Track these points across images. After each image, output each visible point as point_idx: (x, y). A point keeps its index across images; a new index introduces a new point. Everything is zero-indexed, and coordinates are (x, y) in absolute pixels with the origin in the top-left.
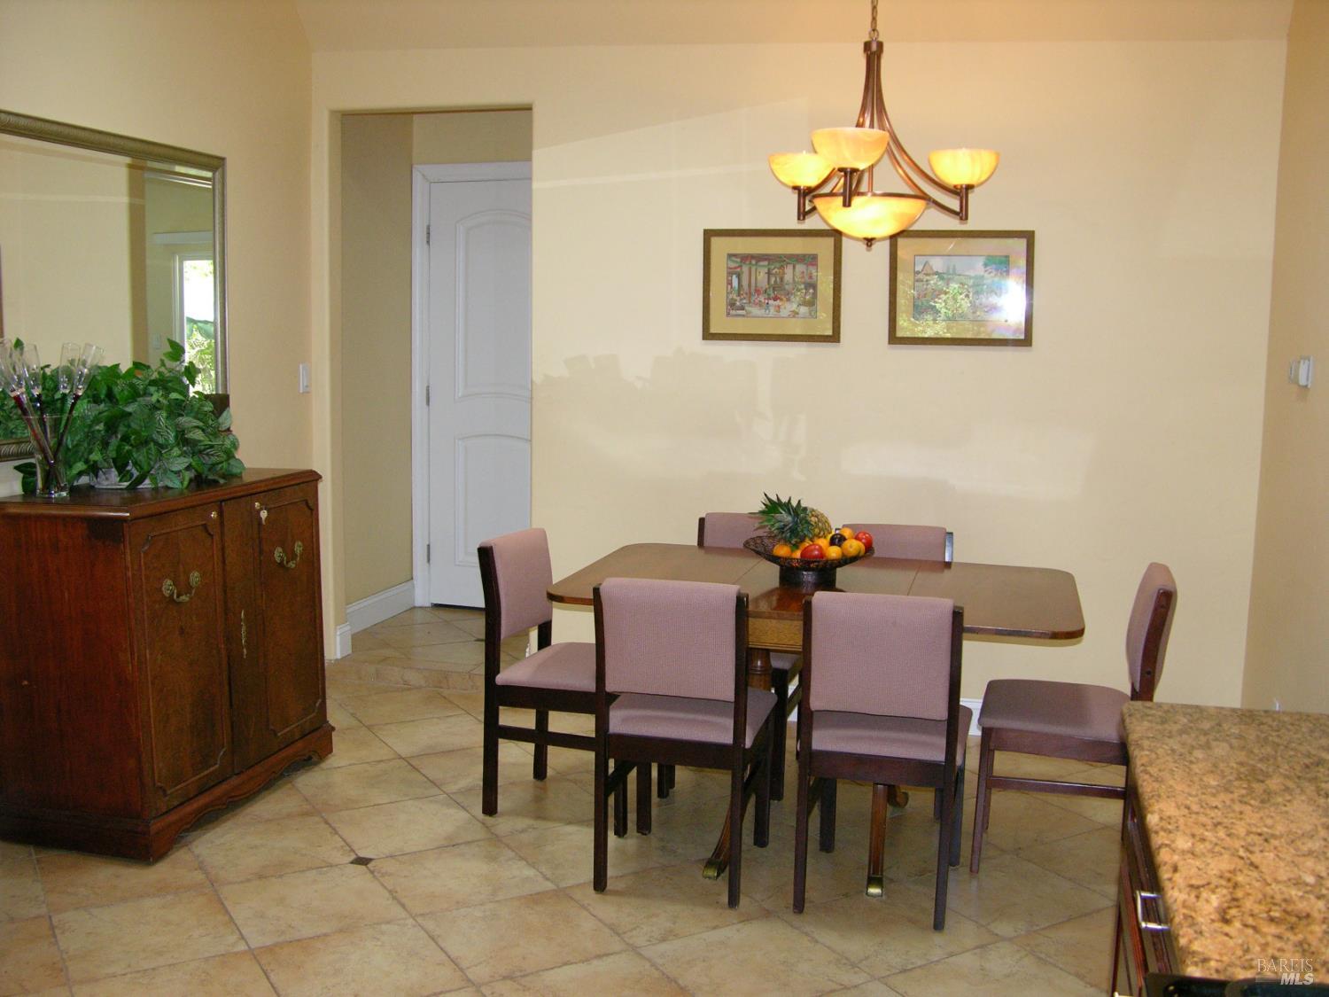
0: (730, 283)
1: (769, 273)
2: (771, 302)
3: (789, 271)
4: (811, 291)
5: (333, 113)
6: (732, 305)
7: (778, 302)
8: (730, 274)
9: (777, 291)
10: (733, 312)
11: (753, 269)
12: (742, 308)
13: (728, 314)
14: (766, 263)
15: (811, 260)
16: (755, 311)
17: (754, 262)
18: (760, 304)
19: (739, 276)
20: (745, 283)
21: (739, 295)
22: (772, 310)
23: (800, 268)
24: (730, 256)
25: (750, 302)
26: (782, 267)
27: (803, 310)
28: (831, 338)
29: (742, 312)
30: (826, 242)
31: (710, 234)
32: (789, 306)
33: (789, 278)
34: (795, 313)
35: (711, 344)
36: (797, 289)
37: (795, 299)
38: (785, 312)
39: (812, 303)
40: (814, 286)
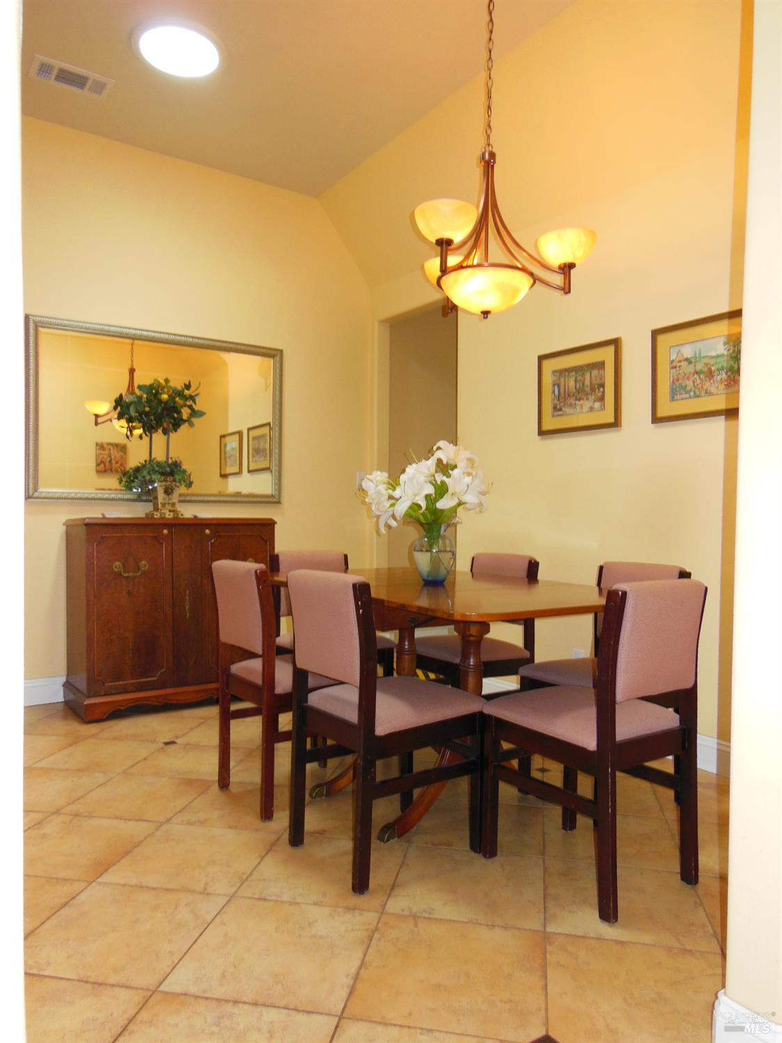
0: (554, 392)
1: (576, 381)
2: (577, 402)
3: (587, 376)
4: (601, 390)
5: (382, 322)
6: (555, 408)
7: (582, 402)
8: (554, 385)
9: (581, 393)
10: (556, 414)
11: (567, 379)
12: (560, 410)
13: (553, 416)
14: (574, 373)
15: (601, 365)
16: (567, 410)
17: (567, 374)
18: (571, 405)
19: (559, 386)
20: (562, 391)
21: (559, 400)
22: (578, 408)
23: (595, 373)
24: (555, 372)
25: (565, 404)
26: (583, 375)
27: (597, 405)
28: (616, 424)
29: (560, 413)
30: (610, 350)
31: (541, 358)
32: (587, 404)
33: (587, 382)
34: (592, 409)
35: (542, 439)
36: (593, 390)
37: (592, 398)
38: (586, 409)
39: (602, 399)
40: (603, 386)
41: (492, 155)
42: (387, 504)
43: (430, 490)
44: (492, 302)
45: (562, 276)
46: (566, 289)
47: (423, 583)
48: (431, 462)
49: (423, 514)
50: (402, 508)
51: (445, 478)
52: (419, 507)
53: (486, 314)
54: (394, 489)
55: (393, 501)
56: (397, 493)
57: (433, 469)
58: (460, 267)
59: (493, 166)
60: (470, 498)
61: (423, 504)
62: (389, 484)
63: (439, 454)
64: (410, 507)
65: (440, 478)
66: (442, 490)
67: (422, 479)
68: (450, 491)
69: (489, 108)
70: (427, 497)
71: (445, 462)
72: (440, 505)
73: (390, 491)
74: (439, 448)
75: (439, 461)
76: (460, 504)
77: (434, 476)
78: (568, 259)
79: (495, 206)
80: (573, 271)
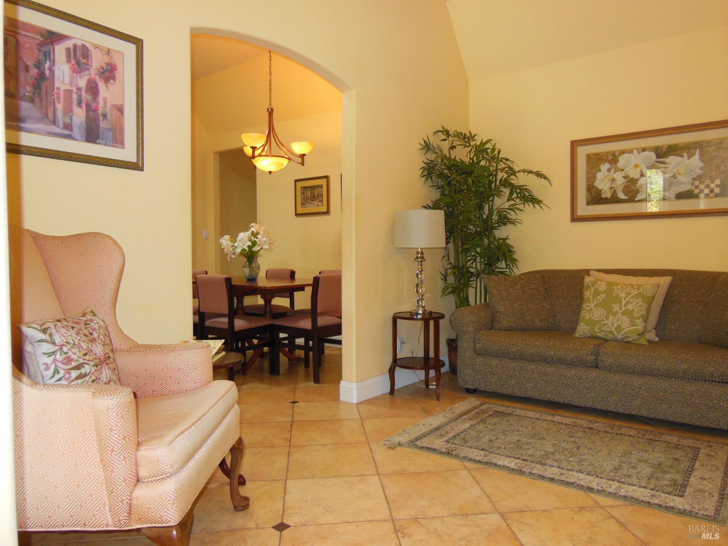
0: (302, 197)
1: (311, 192)
2: (312, 202)
3: (316, 191)
4: (322, 197)
5: (216, 153)
6: (302, 204)
7: (314, 202)
8: (302, 194)
9: (313, 198)
11: (307, 191)
13: (301, 207)
14: (310, 189)
15: (321, 186)
16: (307, 205)
17: (307, 189)
18: (309, 203)
19: (304, 194)
20: (305, 196)
21: (304, 200)
22: (312, 204)
23: (319, 189)
24: (302, 187)
25: (306, 202)
26: (314, 190)
27: (320, 203)
28: (327, 213)
29: (304, 206)
30: (325, 180)
31: (296, 181)
32: (316, 203)
33: (316, 193)
34: (318, 205)
35: (297, 217)
36: (318, 197)
37: (318, 200)
38: (315, 205)
39: (322, 201)
40: (322, 195)
41: (272, 109)
42: (231, 249)
43: (249, 243)
44: (273, 168)
45: (301, 159)
46: (303, 164)
47: (246, 280)
48: (250, 232)
49: (247, 253)
50: (239, 250)
51: (255, 239)
52: (245, 250)
53: (270, 172)
54: (234, 243)
55: (233, 248)
56: (236, 244)
57: (250, 235)
58: (260, 155)
59: (272, 113)
60: (266, 247)
61: (247, 249)
62: (231, 240)
63: (252, 229)
64: (241, 251)
65: (253, 239)
66: (254, 244)
67: (246, 239)
68: (258, 244)
69: (270, 90)
70: (248, 246)
71: (255, 232)
72: (254, 249)
73: (232, 244)
74: (252, 226)
75: (253, 232)
76: (261, 248)
77: (251, 238)
78: (303, 153)
79: (273, 130)
80: (305, 157)
